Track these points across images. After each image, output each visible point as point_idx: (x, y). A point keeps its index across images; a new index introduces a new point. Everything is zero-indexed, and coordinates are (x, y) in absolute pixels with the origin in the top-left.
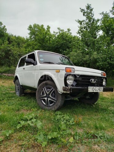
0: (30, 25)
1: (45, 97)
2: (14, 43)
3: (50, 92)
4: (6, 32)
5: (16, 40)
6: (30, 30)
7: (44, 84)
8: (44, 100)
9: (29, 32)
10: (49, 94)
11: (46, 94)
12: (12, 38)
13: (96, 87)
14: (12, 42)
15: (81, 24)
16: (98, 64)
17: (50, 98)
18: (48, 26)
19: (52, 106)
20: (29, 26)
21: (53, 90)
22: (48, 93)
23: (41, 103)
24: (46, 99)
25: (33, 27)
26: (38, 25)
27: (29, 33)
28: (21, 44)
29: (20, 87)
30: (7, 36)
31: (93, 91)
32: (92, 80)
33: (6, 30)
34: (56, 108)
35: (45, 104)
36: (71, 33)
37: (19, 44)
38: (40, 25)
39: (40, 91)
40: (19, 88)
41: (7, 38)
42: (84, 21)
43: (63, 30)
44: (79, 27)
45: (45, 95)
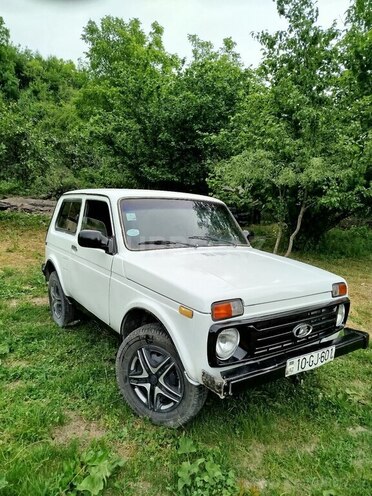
0: (90, 22)
1: (145, 381)
2: (38, 84)
3: (160, 370)
4: (7, 41)
5: (47, 75)
6: (91, 40)
7: (139, 339)
8: (143, 390)
9: (87, 47)
10: (158, 375)
11: (149, 371)
12: (29, 64)
13: (313, 353)
14: (32, 79)
15: (271, 45)
16: (323, 200)
17: (161, 387)
18: (155, 25)
19: (167, 411)
20: (86, 25)
21: (169, 362)
22: (154, 371)
23: (133, 396)
24: (148, 386)
25: (100, 29)
26: (119, 22)
27: (88, 51)
28: (64, 89)
29: (65, 301)
30: (12, 57)
31: (301, 370)
32: (298, 331)
33: (8, 35)
34: (181, 421)
35: (144, 400)
36: (236, 55)
37: (54, 88)
38: (127, 21)
39: (129, 358)
40: (63, 304)
41: (12, 65)
42: (280, 34)
43: (208, 44)
44: (264, 53)
45: (145, 375)
